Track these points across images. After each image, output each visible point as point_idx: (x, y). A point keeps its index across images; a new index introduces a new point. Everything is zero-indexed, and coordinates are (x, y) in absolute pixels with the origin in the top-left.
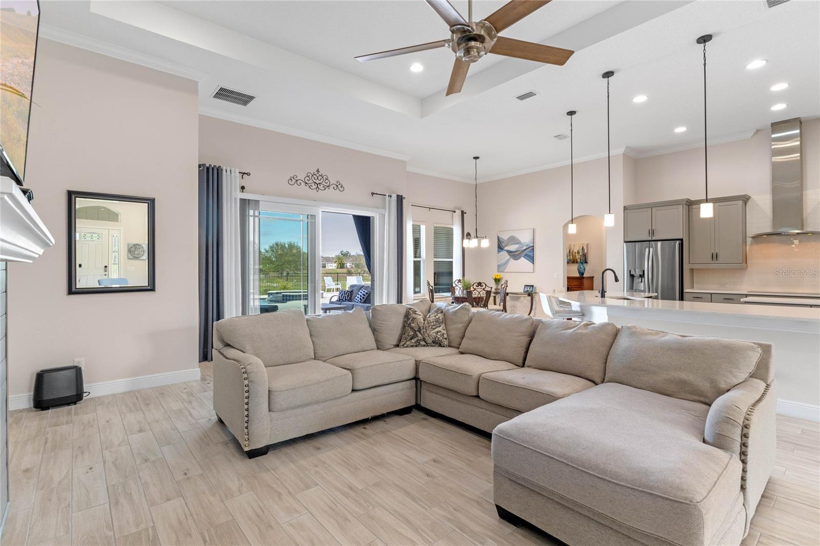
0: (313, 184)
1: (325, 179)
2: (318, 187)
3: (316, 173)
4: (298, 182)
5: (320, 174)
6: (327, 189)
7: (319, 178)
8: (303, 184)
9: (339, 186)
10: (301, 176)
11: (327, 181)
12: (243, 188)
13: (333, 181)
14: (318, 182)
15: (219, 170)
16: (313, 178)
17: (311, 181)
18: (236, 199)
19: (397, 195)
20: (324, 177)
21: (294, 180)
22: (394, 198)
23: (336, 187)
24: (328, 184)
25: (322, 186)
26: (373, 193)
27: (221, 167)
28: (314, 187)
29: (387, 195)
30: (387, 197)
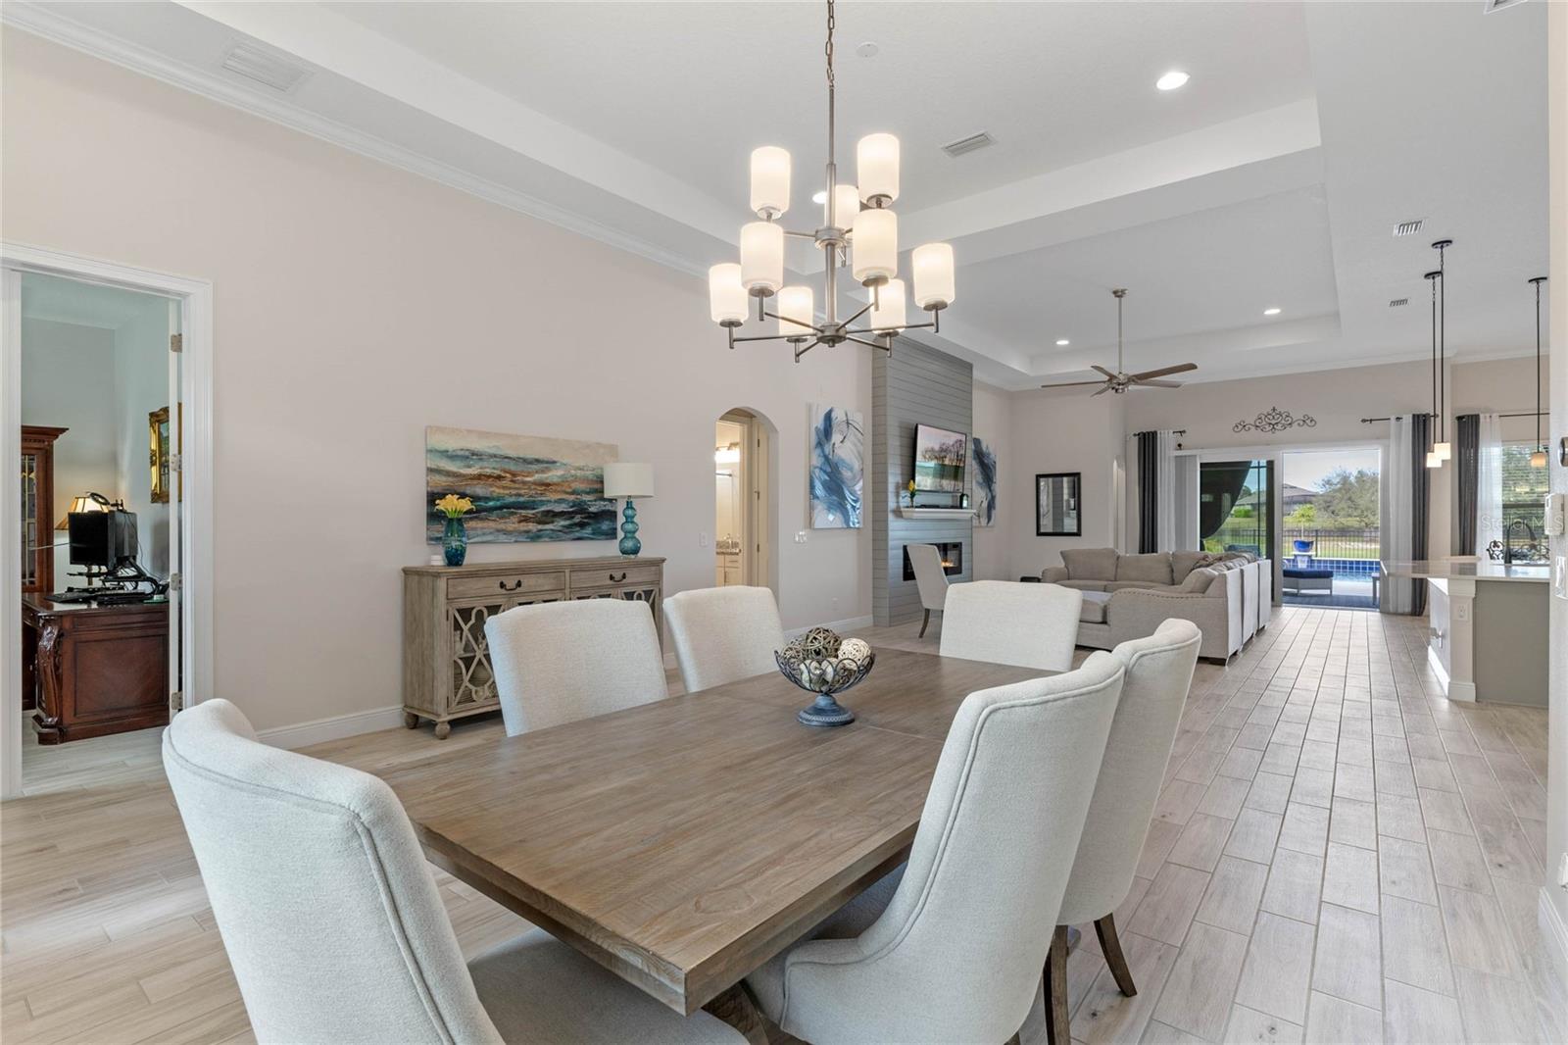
0: (1266, 426)
2: (1274, 428)
3: (1271, 412)
4: (1247, 428)
5: (1277, 412)
6: (1288, 428)
7: (1276, 418)
8: (1253, 428)
9: (1308, 421)
10: (1250, 420)
11: (1289, 418)
12: (1180, 445)
13: (1297, 415)
14: (1273, 422)
15: (1154, 434)
16: (1267, 419)
17: (1264, 423)
18: (1169, 458)
19: (1414, 415)
20: (1284, 416)
21: (1242, 426)
22: (1408, 420)
23: (1302, 423)
24: (1289, 422)
25: (1280, 425)
26: (1364, 421)
27: (1156, 432)
28: (1268, 428)
29: (1393, 418)
30: (1393, 420)
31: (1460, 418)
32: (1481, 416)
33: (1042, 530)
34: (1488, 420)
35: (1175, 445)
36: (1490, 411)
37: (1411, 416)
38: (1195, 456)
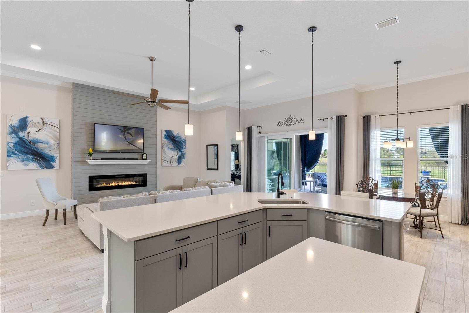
0: (288, 123)
1: (294, 119)
2: (290, 124)
3: (289, 117)
5: (291, 117)
6: (295, 124)
7: (291, 120)
8: (283, 124)
9: (301, 120)
10: (283, 121)
11: (295, 119)
12: (260, 132)
13: (298, 118)
14: (290, 121)
15: (251, 127)
16: (288, 120)
17: (287, 122)
18: (256, 138)
19: (337, 116)
21: (280, 124)
22: (334, 119)
23: (299, 121)
24: (295, 121)
25: (292, 123)
26: (320, 119)
27: (252, 127)
28: (289, 124)
29: (329, 118)
30: (329, 119)
31: (364, 117)
32: (371, 115)
33: (209, 168)
34: (374, 118)
35: (258, 132)
36: (376, 113)
37: (336, 116)
38: (264, 136)
